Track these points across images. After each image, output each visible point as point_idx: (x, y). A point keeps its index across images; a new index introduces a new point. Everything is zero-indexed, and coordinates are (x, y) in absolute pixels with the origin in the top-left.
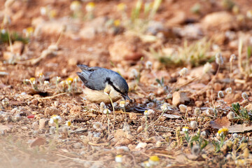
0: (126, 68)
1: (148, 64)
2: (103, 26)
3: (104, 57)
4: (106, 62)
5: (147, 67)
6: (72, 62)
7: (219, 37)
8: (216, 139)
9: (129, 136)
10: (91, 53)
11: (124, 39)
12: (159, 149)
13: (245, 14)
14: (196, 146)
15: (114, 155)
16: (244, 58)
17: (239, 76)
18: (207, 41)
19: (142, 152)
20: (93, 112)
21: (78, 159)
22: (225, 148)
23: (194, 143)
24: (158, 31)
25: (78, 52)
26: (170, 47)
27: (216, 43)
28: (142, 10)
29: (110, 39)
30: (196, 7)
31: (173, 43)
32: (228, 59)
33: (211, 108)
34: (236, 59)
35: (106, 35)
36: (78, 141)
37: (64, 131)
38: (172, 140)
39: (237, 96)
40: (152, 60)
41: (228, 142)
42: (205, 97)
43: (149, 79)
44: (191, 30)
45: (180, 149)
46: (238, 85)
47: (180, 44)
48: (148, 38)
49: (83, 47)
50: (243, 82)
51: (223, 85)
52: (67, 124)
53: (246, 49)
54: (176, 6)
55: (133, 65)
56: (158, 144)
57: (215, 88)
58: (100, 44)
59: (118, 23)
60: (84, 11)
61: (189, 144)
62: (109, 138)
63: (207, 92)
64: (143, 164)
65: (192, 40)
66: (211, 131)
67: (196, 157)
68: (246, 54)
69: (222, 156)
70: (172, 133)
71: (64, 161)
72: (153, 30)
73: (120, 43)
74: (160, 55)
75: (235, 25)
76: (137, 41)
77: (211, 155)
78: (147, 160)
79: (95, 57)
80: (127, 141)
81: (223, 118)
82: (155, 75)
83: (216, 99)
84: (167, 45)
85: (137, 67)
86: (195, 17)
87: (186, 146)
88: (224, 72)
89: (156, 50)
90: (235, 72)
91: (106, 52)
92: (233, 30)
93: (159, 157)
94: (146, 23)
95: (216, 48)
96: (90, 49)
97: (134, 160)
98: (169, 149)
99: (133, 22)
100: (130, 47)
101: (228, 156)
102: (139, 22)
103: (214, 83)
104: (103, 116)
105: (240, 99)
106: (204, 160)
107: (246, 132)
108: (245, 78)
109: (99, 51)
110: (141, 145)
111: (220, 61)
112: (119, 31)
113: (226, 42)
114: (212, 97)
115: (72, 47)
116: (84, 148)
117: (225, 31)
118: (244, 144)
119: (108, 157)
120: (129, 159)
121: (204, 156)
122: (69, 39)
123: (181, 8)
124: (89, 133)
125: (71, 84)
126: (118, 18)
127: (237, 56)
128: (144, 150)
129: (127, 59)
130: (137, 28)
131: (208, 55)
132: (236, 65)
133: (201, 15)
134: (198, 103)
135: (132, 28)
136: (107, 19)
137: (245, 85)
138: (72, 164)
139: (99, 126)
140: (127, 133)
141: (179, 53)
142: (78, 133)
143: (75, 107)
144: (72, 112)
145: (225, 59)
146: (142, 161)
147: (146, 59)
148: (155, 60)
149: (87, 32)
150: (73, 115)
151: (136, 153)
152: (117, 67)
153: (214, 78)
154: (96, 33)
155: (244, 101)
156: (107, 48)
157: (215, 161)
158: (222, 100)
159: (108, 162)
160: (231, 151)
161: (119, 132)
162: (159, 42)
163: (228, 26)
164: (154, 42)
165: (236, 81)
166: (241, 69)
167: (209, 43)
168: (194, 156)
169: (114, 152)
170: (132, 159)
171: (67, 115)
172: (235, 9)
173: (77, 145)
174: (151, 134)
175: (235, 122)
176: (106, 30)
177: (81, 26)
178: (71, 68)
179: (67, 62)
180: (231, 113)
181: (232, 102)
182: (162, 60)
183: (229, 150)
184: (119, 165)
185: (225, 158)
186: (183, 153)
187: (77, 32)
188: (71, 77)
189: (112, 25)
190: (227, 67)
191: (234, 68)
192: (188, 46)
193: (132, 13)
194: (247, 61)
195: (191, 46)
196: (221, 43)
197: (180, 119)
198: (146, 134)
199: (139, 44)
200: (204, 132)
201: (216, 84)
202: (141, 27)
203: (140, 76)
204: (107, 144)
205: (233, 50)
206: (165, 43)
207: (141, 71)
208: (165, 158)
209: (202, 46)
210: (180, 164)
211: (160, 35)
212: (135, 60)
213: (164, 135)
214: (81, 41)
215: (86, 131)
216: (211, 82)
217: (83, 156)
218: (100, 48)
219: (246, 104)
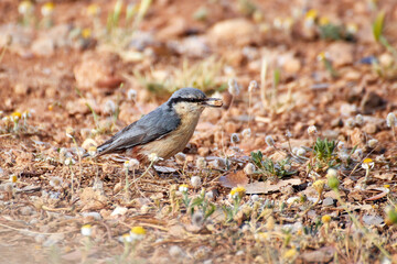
0: (99, 98)
1: (130, 93)
2: (66, 37)
3: (67, 83)
4: (69, 89)
5: (129, 97)
6: (20, 89)
7: (234, 55)
8: (227, 202)
9: (101, 198)
10: (48, 77)
11: (96, 57)
12: (146, 216)
13: (271, 23)
14: (198, 213)
15: (79, 225)
16: (269, 86)
17: (262, 112)
18: (217, 60)
19: (121, 221)
20: (50, 162)
21: (26, 230)
22: (240, 215)
23: (196, 208)
24: (146, 45)
25: (29, 75)
26: (163, 68)
27: (230, 64)
28: (123, 14)
29: (76, 56)
30: (201, 12)
31: (167, 63)
32: (246, 89)
33: (221, 158)
34: (258, 88)
35: (71, 50)
36: (27, 204)
37: (6, 189)
38: (165, 204)
39: (258, 140)
40: (136, 88)
41: (245, 208)
42: (212, 142)
43: (132, 115)
44: (193, 45)
45: (175, 216)
46: (260, 125)
47: (177, 65)
48: (131, 56)
49: (37, 68)
50: (267, 120)
51: (239, 125)
52: (11, 180)
53: (272, 73)
54: (172, 10)
55: (109, 94)
56: (144, 209)
57: (228, 129)
58: (61, 64)
59: (87, 33)
60: (38, 15)
61: (188, 210)
62: (72, 200)
63: (216, 135)
64: (121, 238)
65: (195, 59)
66: (220, 191)
67: (199, 228)
68: (272, 80)
69: (236, 227)
70: (165, 193)
71: (5, 233)
72: (138, 44)
73: (91, 63)
74: (148, 80)
75: (257, 39)
76: (116, 59)
77: (220, 226)
78: (128, 232)
79: (54, 82)
80: (98, 204)
81: (239, 172)
82: (140, 109)
83: (228, 145)
84: (159, 66)
85: (115, 97)
86: (200, 26)
87: (184, 212)
88: (241, 105)
89: (143, 72)
90: (256, 106)
91: (70, 75)
92: (253, 45)
93: (145, 228)
94: (128, 33)
95: (229, 71)
96: (47, 71)
97: (108, 233)
98: (159, 216)
99: (109, 32)
100: (104, 68)
101: (245, 228)
102: (118, 32)
103: (226, 121)
104: (64, 169)
105: (262, 145)
106: (210, 232)
107: (270, 193)
108: (270, 115)
109: (59, 74)
110: (120, 210)
111: (235, 91)
112: (90, 45)
113: (244, 62)
114: (223, 141)
115: (20, 67)
116: (35, 214)
117: (242, 46)
118: (267, 210)
119: (71, 228)
120: (101, 231)
121: (210, 227)
122: (16, 55)
123: (179, 13)
124: (44, 192)
125: (17, 121)
126: (89, 26)
127: (259, 82)
128: (123, 218)
129: (100, 85)
130: (115, 41)
131: (217, 81)
132: (257, 96)
133: (208, 23)
134: (203, 150)
135: (108, 41)
136: (72, 28)
137: (271, 126)
138: (17, 237)
139: (58, 183)
140: (98, 193)
141: (175, 77)
142: (27, 192)
143: (23, 155)
144: (19, 162)
145: (241, 88)
146: (120, 234)
147: (129, 86)
148: (141, 88)
149: (43, 46)
150: (20, 167)
151: (111, 223)
152: (85, 97)
153: (225, 114)
154: (56, 47)
155: (269, 148)
156: (72, 70)
157: (225, 235)
158: (237, 146)
159: (71, 235)
160: (249, 219)
161: (87, 192)
162: (147, 62)
163: (246, 40)
164: (140, 62)
165: (258, 119)
166: (265, 103)
167: (219, 64)
168: (196, 227)
169: (79, 220)
170: (105, 231)
171: (11, 166)
172: (257, 16)
173: (25, 210)
174: (133, 195)
175: (255, 178)
176: (70, 42)
177: (34, 37)
178: (18, 98)
179: (12, 90)
180: (249, 165)
181: (251, 150)
182: (151, 88)
183: (245, 219)
184: (87, 240)
185: (240, 231)
186: (180, 222)
187: (28, 46)
188: (18, 111)
189: (80, 36)
190: (245, 99)
191: (255, 100)
192: (189, 67)
193: (109, 19)
194: (273, 91)
195: (194, 68)
196: (236, 64)
197: (176, 173)
198: (126, 194)
199: (118, 65)
200: (210, 193)
201: (228, 124)
202: (121, 40)
203: (119, 111)
204: (69, 209)
205: (253, 74)
206: (155, 63)
207: (120, 103)
208: (153, 229)
209: (209, 69)
210: (175, 238)
211: (149, 52)
212: (111, 87)
213: (153, 197)
214: (33, 59)
215: (39, 190)
216: (222, 121)
217: (34, 225)
218: (61, 69)
219: (270, 153)
